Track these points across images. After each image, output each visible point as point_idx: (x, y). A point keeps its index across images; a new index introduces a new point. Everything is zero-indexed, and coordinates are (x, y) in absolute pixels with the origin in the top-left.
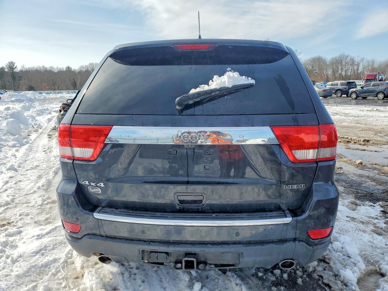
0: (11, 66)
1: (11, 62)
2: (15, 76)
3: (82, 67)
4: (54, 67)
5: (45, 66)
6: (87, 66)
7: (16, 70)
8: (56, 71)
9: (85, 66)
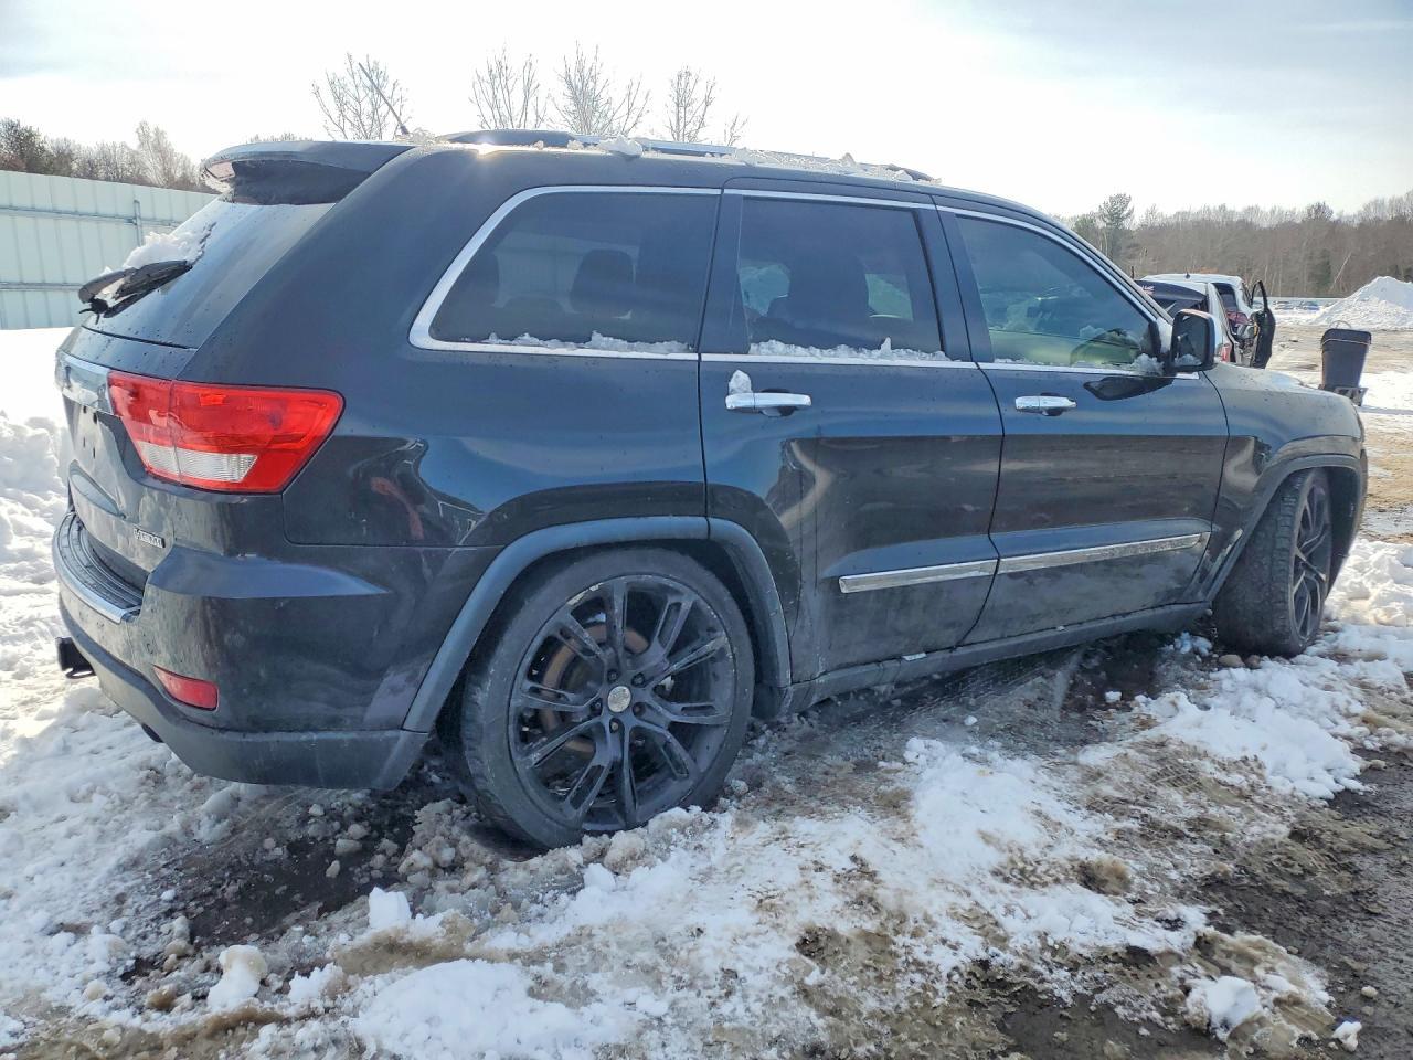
0: (1116, 211)
1: (1119, 196)
2: (1119, 243)
3: (1378, 204)
4: (1262, 208)
5: (1229, 207)
6: (1400, 200)
7: (1126, 224)
8: (1265, 225)
9: (1391, 202)
